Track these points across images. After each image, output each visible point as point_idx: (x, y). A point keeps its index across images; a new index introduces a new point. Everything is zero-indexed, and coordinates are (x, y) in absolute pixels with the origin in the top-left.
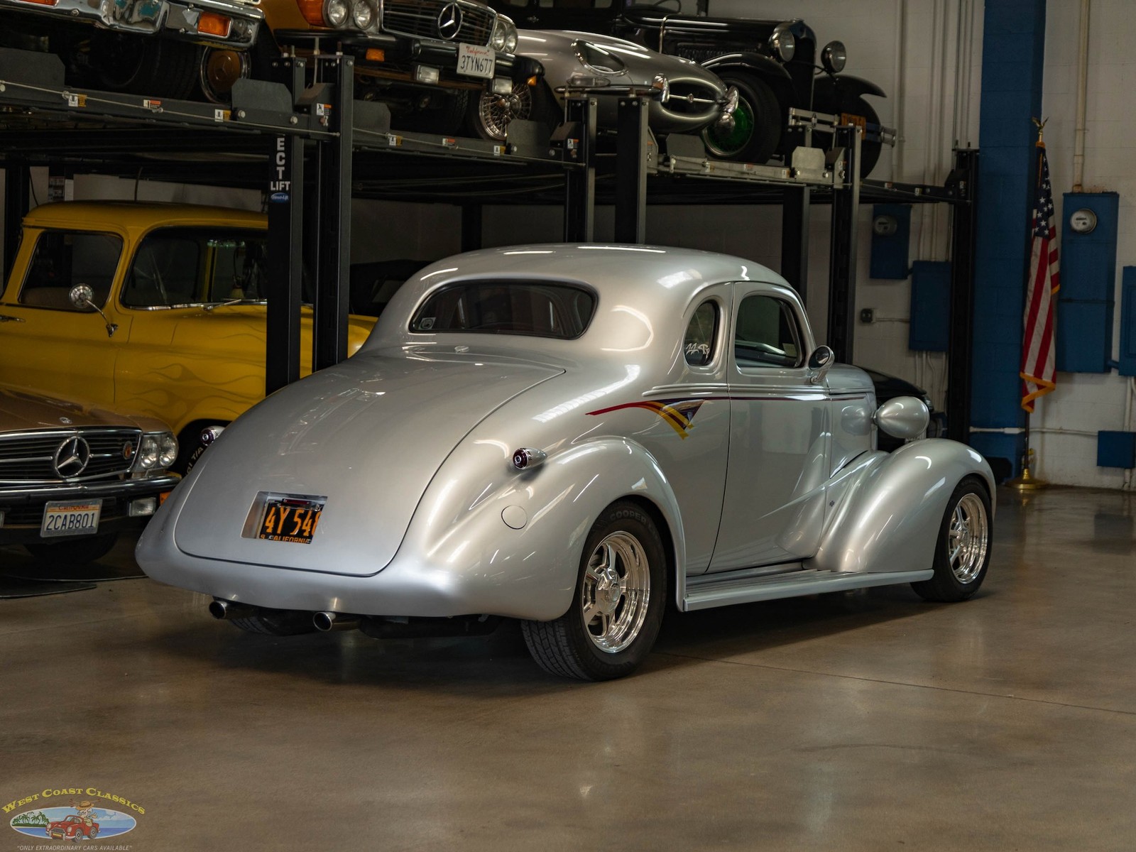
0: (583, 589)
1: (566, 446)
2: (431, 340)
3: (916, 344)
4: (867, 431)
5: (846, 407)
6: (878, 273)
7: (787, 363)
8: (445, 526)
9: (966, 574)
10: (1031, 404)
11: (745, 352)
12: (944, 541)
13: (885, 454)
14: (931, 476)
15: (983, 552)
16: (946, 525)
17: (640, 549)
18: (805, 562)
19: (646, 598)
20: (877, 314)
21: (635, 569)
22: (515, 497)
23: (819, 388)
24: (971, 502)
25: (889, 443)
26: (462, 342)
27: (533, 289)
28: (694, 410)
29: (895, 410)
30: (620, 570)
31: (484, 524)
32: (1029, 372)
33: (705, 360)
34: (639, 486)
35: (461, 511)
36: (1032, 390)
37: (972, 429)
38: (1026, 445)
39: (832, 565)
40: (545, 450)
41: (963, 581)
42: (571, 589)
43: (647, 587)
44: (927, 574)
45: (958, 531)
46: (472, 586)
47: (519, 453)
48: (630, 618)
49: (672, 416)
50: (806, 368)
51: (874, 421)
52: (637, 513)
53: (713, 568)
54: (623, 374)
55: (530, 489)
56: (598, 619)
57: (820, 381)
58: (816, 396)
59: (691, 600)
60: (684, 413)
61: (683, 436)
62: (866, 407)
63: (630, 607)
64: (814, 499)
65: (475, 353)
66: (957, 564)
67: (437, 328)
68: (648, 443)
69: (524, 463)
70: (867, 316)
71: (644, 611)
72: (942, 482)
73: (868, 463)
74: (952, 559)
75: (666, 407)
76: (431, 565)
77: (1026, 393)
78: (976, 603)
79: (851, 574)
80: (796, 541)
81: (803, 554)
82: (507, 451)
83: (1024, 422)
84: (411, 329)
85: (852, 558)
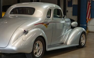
0: (34, 48)
1: (31, 29)
2: (13, 15)
3: (73, 15)
4: (70, 26)
5: (67, 23)
6: (69, 6)
7: (60, 18)
8: (15, 41)
9: (83, 44)
10: (88, 22)
11: (55, 16)
12: (80, 40)
13: (72, 29)
14: (78, 32)
15: (85, 41)
16: (80, 38)
17: (41, 43)
18: (62, 43)
19: (42, 50)
20: (69, 11)
21: (41, 46)
22: (24, 36)
23: (64, 21)
24: (83, 35)
25: (73, 28)
26: (17, 15)
27: (26, 8)
28: (48, 24)
29: (74, 23)
30: (39, 46)
31: (20, 40)
32: (87, 18)
33: (49, 17)
34: (41, 34)
35: (17, 38)
36: (88, 20)
37: (80, 25)
38: (87, 27)
39: (66, 44)
40: (28, 30)
41: (82, 45)
42: (32, 48)
43: (42, 48)
44: (78, 44)
45: (82, 39)
46: (18, 49)
47: (25, 31)
48: (40, 52)
49: (45, 25)
50: (62, 18)
51: (71, 25)
52: (41, 38)
53: (51, 45)
54: (39, 20)
55: (26, 35)
56: (36, 52)
57: (64, 20)
58: (63, 22)
59: (48, 49)
60: (47, 24)
61: (47, 28)
62: (70, 23)
63: (40, 51)
64: (63, 35)
65: (19, 17)
66: (82, 43)
67: (14, 14)
68: (42, 29)
69: (25, 32)
70: (67, 11)
71: (42, 51)
72: (80, 33)
73: (70, 30)
74: (81, 42)
75: (44, 24)
76: (13, 46)
77: (87, 20)
78: (84, 48)
79: (69, 45)
80: (61, 41)
81: (62, 42)
82: (23, 30)
83: (87, 24)
84: (10, 14)
85: (69, 43)
